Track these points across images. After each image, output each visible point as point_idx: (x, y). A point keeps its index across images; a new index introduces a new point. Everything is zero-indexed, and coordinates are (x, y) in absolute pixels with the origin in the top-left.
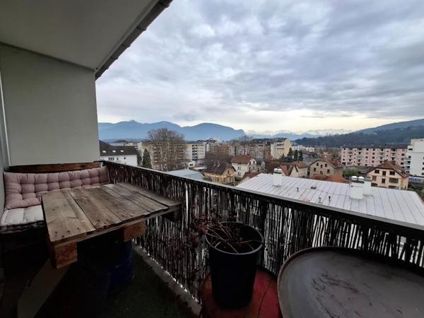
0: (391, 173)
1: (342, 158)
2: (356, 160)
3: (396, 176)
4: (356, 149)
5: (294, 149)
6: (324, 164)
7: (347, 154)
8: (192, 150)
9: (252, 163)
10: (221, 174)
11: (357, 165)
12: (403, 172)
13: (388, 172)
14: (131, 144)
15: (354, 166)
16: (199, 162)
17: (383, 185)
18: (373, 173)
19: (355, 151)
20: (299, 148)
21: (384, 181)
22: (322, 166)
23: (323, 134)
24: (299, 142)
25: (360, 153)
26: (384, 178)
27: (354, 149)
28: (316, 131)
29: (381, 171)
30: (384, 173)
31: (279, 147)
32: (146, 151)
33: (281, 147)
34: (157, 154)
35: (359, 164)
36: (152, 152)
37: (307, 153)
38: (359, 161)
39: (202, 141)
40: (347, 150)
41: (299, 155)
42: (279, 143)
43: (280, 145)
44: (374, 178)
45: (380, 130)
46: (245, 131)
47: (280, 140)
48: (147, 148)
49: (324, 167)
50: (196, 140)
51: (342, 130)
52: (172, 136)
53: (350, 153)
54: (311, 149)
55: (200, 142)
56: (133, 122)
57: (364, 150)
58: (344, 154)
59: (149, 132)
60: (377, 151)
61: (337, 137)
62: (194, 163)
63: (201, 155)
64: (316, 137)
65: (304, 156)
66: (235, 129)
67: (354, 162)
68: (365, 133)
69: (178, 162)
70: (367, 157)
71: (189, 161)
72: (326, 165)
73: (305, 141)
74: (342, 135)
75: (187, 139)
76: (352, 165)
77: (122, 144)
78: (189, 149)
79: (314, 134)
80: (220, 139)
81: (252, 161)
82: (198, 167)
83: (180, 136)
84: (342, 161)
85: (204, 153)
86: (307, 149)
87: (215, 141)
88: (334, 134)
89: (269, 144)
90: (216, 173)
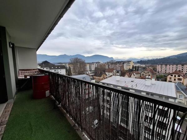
0: (179, 76)
1: (158, 69)
2: (164, 70)
3: (181, 77)
4: (164, 65)
5: (135, 65)
6: (147, 72)
7: (160, 68)
8: (89, 67)
9: (114, 72)
10: (100, 77)
11: (165, 72)
12: (184, 76)
13: (177, 76)
14: (64, 65)
15: (163, 73)
16: (92, 72)
17: (175, 81)
18: (170, 76)
19: (164, 66)
20: (138, 65)
21: (175, 80)
22: (146, 73)
23: (150, 58)
24: (138, 62)
25: (166, 67)
26: (175, 78)
27: (163, 65)
28: (147, 57)
29: (174, 75)
30: (175, 76)
31: (128, 65)
32: (69, 67)
33: (129, 65)
34: (74, 69)
35: (166, 72)
36: (72, 68)
37: (141, 67)
38: (166, 70)
39: (94, 63)
40: (160, 66)
41: (137, 68)
42: (128, 63)
43: (128, 64)
44: (170, 78)
45: (179, 56)
46: (114, 58)
47: (129, 62)
48: (70, 66)
49: (147, 73)
50: (91, 62)
51: (160, 56)
52: (80, 61)
53: (162, 67)
54: (144, 66)
55: (93, 63)
56: (65, 55)
57: (168, 66)
58: (159, 68)
59: (70, 59)
60: (175, 66)
61: (157, 60)
62: (90, 72)
63: (93, 69)
64: (147, 60)
65: (139, 69)
66: (109, 57)
67: (163, 71)
68: (171, 58)
69: (83, 71)
70: (169, 69)
71: (88, 71)
72: (148, 73)
73: (141, 62)
74: (159, 59)
75: (86, 62)
76: (162, 73)
77: (60, 65)
78: (88, 66)
79: (146, 59)
80: (102, 62)
81: (114, 71)
82: (91, 74)
83: (83, 61)
84: (157, 71)
85: (94, 68)
86: (142, 65)
87: (99, 63)
88: (156, 58)
89: (123, 63)
90: (99, 76)
